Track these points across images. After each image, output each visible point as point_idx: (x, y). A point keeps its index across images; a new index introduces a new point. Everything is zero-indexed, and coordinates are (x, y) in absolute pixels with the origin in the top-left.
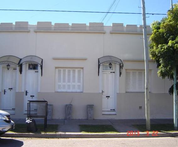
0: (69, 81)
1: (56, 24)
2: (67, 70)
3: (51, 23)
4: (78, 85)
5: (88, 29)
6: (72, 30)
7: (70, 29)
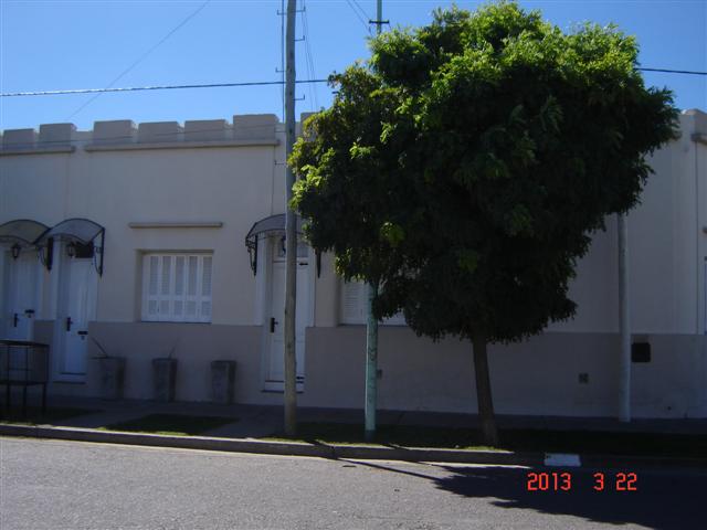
0: (179, 291)
1: (141, 125)
2: (174, 258)
3: (129, 122)
4: (203, 303)
5: (229, 133)
6: (186, 141)
7: (182, 137)
